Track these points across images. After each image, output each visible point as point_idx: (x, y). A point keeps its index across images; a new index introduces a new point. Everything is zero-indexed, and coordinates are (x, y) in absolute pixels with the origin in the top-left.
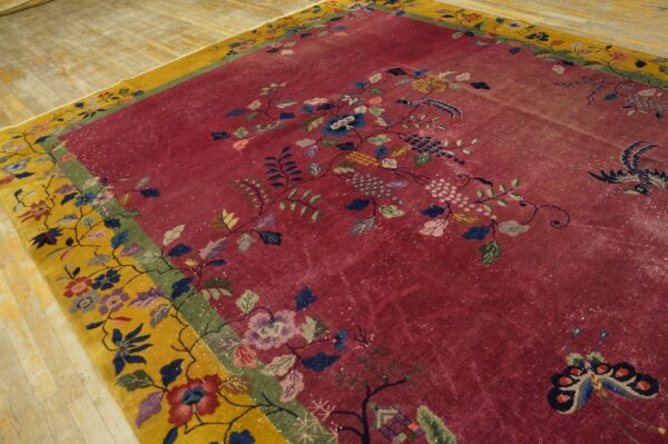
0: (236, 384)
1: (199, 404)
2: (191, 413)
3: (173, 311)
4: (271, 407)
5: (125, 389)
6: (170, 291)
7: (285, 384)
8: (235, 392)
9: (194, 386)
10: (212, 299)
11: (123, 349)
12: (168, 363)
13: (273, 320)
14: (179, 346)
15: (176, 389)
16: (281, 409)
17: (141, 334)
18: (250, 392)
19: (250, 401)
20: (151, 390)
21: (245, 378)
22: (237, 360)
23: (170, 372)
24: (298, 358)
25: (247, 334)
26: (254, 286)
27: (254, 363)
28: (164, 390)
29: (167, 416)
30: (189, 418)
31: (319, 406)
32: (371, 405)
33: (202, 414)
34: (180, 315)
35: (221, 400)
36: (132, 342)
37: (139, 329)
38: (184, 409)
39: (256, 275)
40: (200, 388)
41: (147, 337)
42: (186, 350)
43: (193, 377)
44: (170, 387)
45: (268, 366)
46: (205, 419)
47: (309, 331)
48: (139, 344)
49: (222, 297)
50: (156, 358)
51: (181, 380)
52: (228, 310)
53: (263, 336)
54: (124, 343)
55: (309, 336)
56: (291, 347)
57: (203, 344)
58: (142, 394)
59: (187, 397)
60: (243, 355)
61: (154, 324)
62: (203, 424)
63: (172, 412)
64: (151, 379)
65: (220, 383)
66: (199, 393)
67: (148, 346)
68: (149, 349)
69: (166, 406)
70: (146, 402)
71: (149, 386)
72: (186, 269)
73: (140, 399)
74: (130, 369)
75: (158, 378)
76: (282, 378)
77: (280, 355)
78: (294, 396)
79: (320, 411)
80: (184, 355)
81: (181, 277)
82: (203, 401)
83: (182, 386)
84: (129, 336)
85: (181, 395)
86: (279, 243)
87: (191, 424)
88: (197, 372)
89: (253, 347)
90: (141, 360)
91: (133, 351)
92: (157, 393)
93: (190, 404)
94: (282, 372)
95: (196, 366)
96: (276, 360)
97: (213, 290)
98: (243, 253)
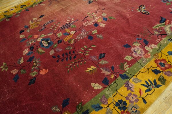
0: (156, 56)
1: (164, 63)
2: (167, 64)
3: (134, 77)
4: (159, 50)
5: (166, 82)
6: (126, 80)
7: (153, 47)
8: (158, 56)
9: (159, 65)
10: (129, 67)
11: (152, 87)
12: (154, 73)
13: (135, 52)
14: (147, 72)
15: (161, 69)
16: (160, 47)
17: (145, 84)
18: (157, 54)
19: (160, 53)
20: (163, 75)
21: (154, 55)
22: (149, 57)
23: (156, 72)
24: (145, 46)
25: (140, 56)
26: (123, 57)
27: (149, 53)
28: (163, 72)
29: (170, 69)
30: (168, 64)
31: (158, 41)
32: (154, 34)
33: (166, 62)
34: (136, 74)
35: (161, 59)
36: (149, 85)
37: (143, 85)
38: (166, 66)
39: (119, 58)
40: (159, 64)
41: (146, 81)
42: (148, 69)
43: (157, 66)
44: (161, 71)
45: (149, 51)
46: (168, 61)
47: (137, 45)
48: (149, 83)
49: (128, 64)
50: (152, 77)
51: (158, 69)
52: (130, 63)
53: (140, 53)
54: (150, 87)
55: (139, 44)
56: (143, 47)
57: (146, 66)
58: (165, 77)
59: (163, 66)
60: (147, 56)
61: (140, 81)
62: (169, 61)
63: (168, 68)
64: (160, 76)
65: (156, 60)
66: (161, 64)
68: (150, 80)
69: (167, 70)
70: (168, 75)
71: (162, 76)
72: (116, 78)
73: (168, 77)
74: (159, 83)
75: (159, 75)
76: (152, 48)
77: (146, 49)
78: (156, 45)
79: (159, 41)
80: (150, 70)
81: (119, 78)
82: (162, 62)
83: (160, 68)
84: (147, 87)
85: (163, 68)
86: (105, 54)
87: (170, 64)
88: (154, 65)
89: (144, 55)
90: (155, 81)
91: (152, 84)
92: (164, 73)
93: (165, 65)
94: (150, 48)
95: (153, 66)
96: (147, 49)
97: (125, 67)
98: (109, 62)
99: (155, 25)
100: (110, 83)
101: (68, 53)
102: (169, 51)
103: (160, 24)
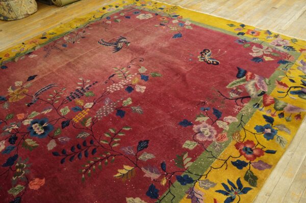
0: (236, 137)
1: (251, 147)
2: (256, 149)
3: (203, 178)
4: (241, 125)
5: (258, 181)
6: (189, 185)
7: (230, 122)
8: (240, 136)
9: (244, 152)
10: (192, 161)
11: (236, 193)
12: (236, 167)
13: (200, 132)
14: (225, 167)
15: (248, 159)
16: (241, 120)
17: (223, 189)
18: (238, 132)
19: (242, 130)
20: (252, 169)
21: (233, 135)
22: (225, 140)
23: (239, 165)
24: (217, 120)
25: (210, 140)
26: (179, 145)
27: (224, 133)
28: (250, 163)
29: (261, 157)
30: (258, 149)
31: (237, 110)
32: (230, 98)
33: (254, 145)
34: (205, 173)
35: (245, 140)
36: (229, 191)
37: (220, 191)
38: (255, 152)
39: (174, 146)
40: (243, 149)
41: (223, 184)
42: (226, 162)
43: (239, 154)
44: (248, 161)
45: (225, 128)
46: (256, 143)
47: (203, 119)
48: (230, 187)
49: (189, 156)
50: (233, 175)
51: (243, 159)
52: (194, 154)
53: (210, 134)
54: (232, 194)
55: (206, 118)
56: (212, 123)
57: (221, 156)
58: (256, 172)
59: (249, 153)
60: (222, 138)
61: (214, 185)
62: (259, 143)
63: (259, 156)
64: (247, 172)
65: (238, 143)
66: (246, 149)
67: (229, 182)
68: (231, 180)
69: (257, 160)
70: (260, 169)
71: (251, 171)
72: (170, 183)
73: (260, 172)
74: (245, 184)
75: (245, 169)
76: (228, 123)
77: (218, 126)
78: (234, 118)
79: (238, 109)
80: (229, 162)
81: (177, 183)
82: (248, 146)
83: (245, 157)
84: (227, 194)
85: (250, 156)
86: (147, 141)
87: (261, 147)
88: (236, 153)
89: (216, 136)
90: (239, 182)
91: (235, 188)
92: (252, 165)
93: (252, 150)
94: (225, 123)
95: (233, 155)
96: (220, 126)
97: (185, 162)
98: (155, 156)
99: (230, 82)
100: (161, 195)
101: (81, 144)
102: (257, 126)
103: (238, 80)
